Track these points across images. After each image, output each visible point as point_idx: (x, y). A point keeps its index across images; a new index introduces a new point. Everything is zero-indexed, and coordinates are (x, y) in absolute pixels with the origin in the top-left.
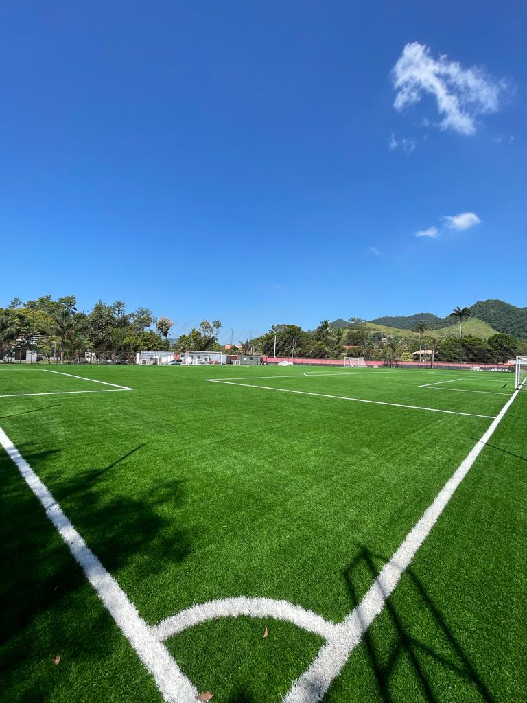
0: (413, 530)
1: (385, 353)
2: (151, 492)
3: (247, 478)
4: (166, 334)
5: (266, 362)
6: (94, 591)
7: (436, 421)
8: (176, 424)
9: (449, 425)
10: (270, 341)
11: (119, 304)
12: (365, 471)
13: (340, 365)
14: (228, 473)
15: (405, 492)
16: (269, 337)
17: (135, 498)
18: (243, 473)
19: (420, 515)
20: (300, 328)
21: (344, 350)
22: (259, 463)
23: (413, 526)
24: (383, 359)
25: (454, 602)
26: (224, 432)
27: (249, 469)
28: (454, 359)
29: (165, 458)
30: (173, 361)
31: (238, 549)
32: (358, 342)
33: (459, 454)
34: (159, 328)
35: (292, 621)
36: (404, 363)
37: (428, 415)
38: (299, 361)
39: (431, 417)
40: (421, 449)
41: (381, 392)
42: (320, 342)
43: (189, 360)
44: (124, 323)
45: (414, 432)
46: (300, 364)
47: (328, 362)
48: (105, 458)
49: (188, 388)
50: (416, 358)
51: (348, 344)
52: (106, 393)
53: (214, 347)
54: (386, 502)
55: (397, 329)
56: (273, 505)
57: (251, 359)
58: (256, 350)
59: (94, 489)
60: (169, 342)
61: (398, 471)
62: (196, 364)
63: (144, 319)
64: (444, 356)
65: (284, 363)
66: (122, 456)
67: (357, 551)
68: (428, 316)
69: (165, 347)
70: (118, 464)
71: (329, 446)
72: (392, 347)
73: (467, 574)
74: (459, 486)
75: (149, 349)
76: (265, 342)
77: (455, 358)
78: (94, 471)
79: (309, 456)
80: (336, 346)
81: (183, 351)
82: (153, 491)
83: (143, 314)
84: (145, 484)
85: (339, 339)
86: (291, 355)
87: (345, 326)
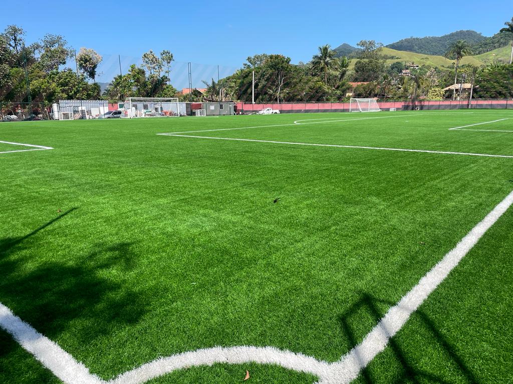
0: (428, 274)
1: (406, 90)
2: (92, 256)
3: (220, 235)
4: (92, 75)
5: (242, 111)
6: (28, 355)
7: (468, 165)
8: (120, 184)
9: (484, 169)
10: (246, 81)
11: (15, 31)
12: (372, 221)
13: (344, 111)
14: (195, 231)
15: (421, 239)
16: (246, 75)
17: (71, 263)
18: (215, 230)
19: (439, 259)
20: (288, 61)
21: (349, 89)
22: (235, 219)
23: (429, 270)
24: (402, 99)
25: (471, 336)
26: (188, 189)
27: (222, 226)
28: (499, 95)
29: (107, 220)
30: (109, 113)
31: (210, 303)
32: (369, 76)
33: (494, 197)
34: (81, 65)
35: (278, 364)
36: (431, 103)
37: (459, 160)
38: (287, 106)
39: (461, 162)
40: (445, 195)
41: (397, 138)
42: (316, 78)
43: (131, 111)
44: (25, 59)
45: (437, 178)
46: (289, 112)
47: (327, 106)
48: (24, 225)
49: (134, 143)
50: (449, 95)
51: (356, 80)
52: (14, 154)
53: (166, 91)
54: (397, 249)
55: (426, 56)
56: (254, 260)
57: (221, 107)
58: (227, 94)
59: (13, 257)
60: (99, 87)
61: (414, 219)
62: (143, 116)
63: (56, 51)
64: (487, 90)
65: (267, 111)
66: (48, 222)
67: (357, 298)
68: (470, 34)
69: (93, 94)
70: (42, 230)
71: (327, 197)
72: (417, 81)
73: (488, 311)
74: (489, 230)
75: (70, 98)
76: (240, 81)
77: (500, 93)
78: (9, 239)
79: (300, 209)
80: (339, 83)
81: (122, 98)
82: (94, 254)
83: (52, 43)
84: (82, 248)
85: (343, 74)
86: (276, 100)
87: (352, 54)
